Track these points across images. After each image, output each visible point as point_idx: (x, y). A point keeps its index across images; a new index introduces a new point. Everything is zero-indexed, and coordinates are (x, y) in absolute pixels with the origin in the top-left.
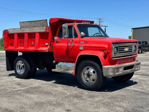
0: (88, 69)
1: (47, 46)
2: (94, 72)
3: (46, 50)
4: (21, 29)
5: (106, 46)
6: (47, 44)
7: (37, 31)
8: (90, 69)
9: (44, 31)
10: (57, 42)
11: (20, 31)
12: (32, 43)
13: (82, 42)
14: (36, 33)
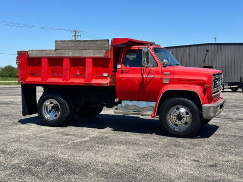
0: (178, 109)
1: (105, 78)
2: (187, 113)
3: (107, 84)
4: (57, 51)
5: (205, 79)
6: (105, 75)
7: (88, 56)
8: (181, 108)
9: (102, 55)
10: (122, 72)
11: (55, 55)
12: (76, 73)
13: (165, 73)
14: (87, 59)
